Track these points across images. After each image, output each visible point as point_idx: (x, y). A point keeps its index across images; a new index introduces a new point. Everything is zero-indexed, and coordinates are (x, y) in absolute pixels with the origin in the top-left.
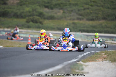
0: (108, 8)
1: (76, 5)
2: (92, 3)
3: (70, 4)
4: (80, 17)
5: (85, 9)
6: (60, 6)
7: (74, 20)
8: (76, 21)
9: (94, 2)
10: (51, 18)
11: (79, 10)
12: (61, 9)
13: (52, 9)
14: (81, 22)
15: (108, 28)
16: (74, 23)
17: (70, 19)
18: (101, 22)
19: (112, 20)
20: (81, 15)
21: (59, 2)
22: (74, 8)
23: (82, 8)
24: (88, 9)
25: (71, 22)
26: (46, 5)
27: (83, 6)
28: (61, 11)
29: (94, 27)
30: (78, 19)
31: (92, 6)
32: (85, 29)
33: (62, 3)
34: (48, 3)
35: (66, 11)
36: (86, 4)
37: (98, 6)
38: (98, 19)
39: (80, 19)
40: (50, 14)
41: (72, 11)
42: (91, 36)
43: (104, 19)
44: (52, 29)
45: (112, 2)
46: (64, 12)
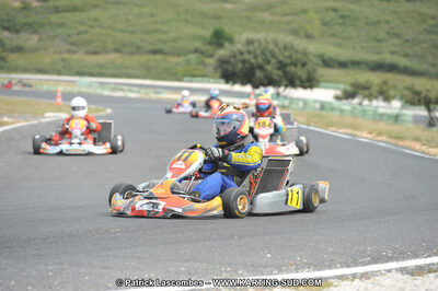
0: (122, 31)
1: (62, 25)
2: (93, 23)
3: (51, 24)
4: (73, 48)
5: (79, 33)
6: (31, 27)
7: (61, 52)
8: (66, 56)
9: (95, 20)
10: (18, 49)
11: (69, 36)
12: (35, 32)
13: (17, 32)
14: (75, 57)
15: (127, 67)
16: (63, 60)
17: (54, 52)
18: (113, 56)
19: (132, 53)
20: (73, 44)
21: (30, 20)
22: (59, 31)
23: (75, 31)
24: (86, 32)
25: (57, 57)
26: (6, 25)
27: (76, 28)
28: (36, 37)
29: (101, 66)
30: (69, 51)
31: (92, 27)
32: (86, 70)
33: (35, 22)
34: (8, 21)
35: (44, 37)
36: (82, 23)
37: (102, 27)
38: (105, 50)
39: (73, 52)
40: (15, 43)
41: (56, 36)
42: (107, 84)
43: (117, 51)
44: (26, 70)
45: (128, 20)
46: (40, 40)
